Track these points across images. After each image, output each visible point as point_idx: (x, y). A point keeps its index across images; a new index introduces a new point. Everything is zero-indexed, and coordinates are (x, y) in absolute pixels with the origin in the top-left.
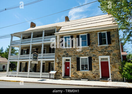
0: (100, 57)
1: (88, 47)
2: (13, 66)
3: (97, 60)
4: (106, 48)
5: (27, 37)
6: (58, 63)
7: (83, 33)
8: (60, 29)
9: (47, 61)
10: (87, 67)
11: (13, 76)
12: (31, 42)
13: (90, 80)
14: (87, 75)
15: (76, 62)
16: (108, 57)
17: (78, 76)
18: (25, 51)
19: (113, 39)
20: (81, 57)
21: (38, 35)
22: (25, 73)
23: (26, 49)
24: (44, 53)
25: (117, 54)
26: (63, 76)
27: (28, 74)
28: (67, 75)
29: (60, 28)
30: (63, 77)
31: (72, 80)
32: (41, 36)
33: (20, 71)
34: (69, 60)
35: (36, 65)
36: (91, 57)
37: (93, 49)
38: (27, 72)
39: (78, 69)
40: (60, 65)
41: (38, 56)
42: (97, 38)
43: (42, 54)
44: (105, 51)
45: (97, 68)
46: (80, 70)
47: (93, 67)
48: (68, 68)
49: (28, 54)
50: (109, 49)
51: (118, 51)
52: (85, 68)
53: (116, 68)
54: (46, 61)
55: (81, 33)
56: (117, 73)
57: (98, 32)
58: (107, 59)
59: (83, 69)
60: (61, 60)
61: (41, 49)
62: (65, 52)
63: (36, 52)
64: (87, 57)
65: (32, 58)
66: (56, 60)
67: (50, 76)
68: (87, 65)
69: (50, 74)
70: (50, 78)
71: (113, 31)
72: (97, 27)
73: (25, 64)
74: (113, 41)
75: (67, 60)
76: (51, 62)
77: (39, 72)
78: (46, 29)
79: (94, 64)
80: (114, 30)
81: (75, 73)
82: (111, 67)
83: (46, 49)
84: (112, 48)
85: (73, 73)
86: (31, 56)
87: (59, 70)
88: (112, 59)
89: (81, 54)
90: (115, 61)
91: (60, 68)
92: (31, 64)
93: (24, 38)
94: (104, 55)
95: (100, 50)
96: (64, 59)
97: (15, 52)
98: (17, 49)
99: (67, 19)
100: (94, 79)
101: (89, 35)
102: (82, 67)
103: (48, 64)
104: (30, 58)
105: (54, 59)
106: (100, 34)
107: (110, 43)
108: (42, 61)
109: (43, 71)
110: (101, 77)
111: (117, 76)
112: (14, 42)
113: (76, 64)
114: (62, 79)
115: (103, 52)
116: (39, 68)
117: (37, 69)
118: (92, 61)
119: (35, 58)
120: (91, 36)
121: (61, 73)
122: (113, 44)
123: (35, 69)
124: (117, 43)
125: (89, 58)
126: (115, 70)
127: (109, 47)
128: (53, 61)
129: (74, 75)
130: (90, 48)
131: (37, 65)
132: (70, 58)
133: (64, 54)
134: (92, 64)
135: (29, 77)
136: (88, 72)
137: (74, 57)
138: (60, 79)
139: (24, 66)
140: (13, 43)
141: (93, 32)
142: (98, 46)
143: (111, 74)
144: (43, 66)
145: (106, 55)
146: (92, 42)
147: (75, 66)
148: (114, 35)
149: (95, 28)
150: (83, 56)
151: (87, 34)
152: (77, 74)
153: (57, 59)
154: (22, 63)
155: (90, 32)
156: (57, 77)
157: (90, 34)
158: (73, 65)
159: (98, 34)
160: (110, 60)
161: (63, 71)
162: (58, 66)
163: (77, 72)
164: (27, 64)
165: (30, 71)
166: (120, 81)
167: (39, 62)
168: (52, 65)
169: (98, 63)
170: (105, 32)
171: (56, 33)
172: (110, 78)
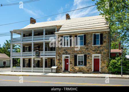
0: (93, 55)
1: (84, 46)
2: (16, 63)
3: (91, 57)
4: (99, 47)
6: (59, 60)
7: (81, 34)
10: (83, 63)
12: (32, 40)
13: (85, 73)
14: (82, 69)
15: (74, 59)
16: (100, 55)
17: (75, 70)
18: (27, 48)
19: (104, 40)
20: (78, 55)
21: (39, 33)
22: (29, 68)
23: (28, 46)
24: (46, 50)
25: (106, 53)
26: (63, 70)
27: (32, 69)
28: (66, 70)
30: (63, 71)
31: (70, 73)
33: (24, 66)
34: (68, 57)
35: (39, 61)
36: (86, 55)
37: (88, 48)
38: (31, 67)
39: (76, 65)
41: (40, 54)
42: (92, 39)
43: (44, 51)
45: (90, 64)
46: (77, 66)
47: (87, 63)
48: (67, 63)
49: (30, 51)
50: (101, 49)
51: (107, 50)
52: (81, 64)
53: (105, 63)
54: (48, 58)
55: (79, 34)
56: (105, 67)
57: (93, 34)
58: (99, 56)
59: (79, 64)
60: (61, 57)
62: (64, 50)
63: (37, 49)
65: (34, 55)
66: (56, 57)
68: (83, 61)
69: (52, 69)
70: (52, 72)
71: (105, 33)
74: (105, 42)
75: (66, 57)
76: (53, 59)
77: (42, 67)
79: (88, 60)
80: (106, 33)
81: (73, 68)
82: (101, 63)
83: (47, 47)
84: (103, 48)
85: (71, 68)
86: (33, 53)
87: (59, 66)
88: (102, 57)
89: (78, 52)
90: (105, 58)
91: (61, 63)
92: (34, 61)
93: (24, 36)
94: (97, 53)
95: (94, 49)
96: (64, 56)
98: (19, 46)
100: (88, 72)
102: (79, 63)
103: (50, 60)
104: (32, 55)
105: (55, 57)
106: (95, 35)
107: (101, 43)
108: (44, 58)
109: (46, 66)
110: (93, 71)
111: (105, 69)
114: (62, 73)
115: (96, 51)
116: (42, 64)
117: (40, 65)
118: (87, 58)
119: (38, 55)
120: (87, 37)
121: (61, 68)
122: (104, 44)
123: (38, 65)
124: (107, 44)
125: (84, 55)
126: (103, 65)
127: (101, 46)
128: (54, 58)
129: (72, 70)
132: (68, 56)
133: (64, 52)
134: (87, 60)
135: (33, 72)
136: (83, 67)
137: (72, 55)
138: (60, 72)
139: (27, 62)
141: (89, 33)
142: (92, 46)
143: (101, 69)
144: (46, 62)
146: (87, 42)
147: (73, 62)
148: (105, 37)
149: (91, 29)
150: (80, 54)
151: (83, 34)
152: (74, 68)
153: (58, 56)
154: (25, 59)
155: (86, 33)
156: (58, 71)
157: (86, 35)
158: (71, 61)
159: (93, 35)
161: (63, 66)
162: (59, 62)
163: (75, 67)
164: (30, 60)
165: (34, 67)
166: (107, 73)
167: (42, 58)
168: (53, 61)
169: (92, 60)
170: (99, 34)
171: (56, 32)
172: (100, 71)
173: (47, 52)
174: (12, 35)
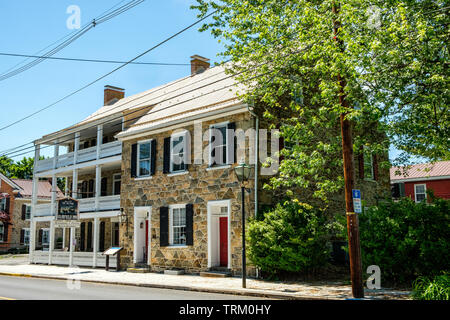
0: (210, 205)
1: (187, 173)
3: (204, 212)
4: (225, 175)
6: (127, 224)
12: (75, 162)
13: (188, 274)
14: (183, 257)
15: (159, 221)
16: (227, 203)
17: (166, 260)
20: (173, 206)
26: (135, 261)
30: (135, 266)
31: (150, 271)
34: (147, 215)
36: (192, 206)
37: (196, 181)
38: (69, 250)
40: (130, 230)
43: (97, 198)
44: (222, 187)
45: (203, 238)
46: (168, 245)
47: (195, 234)
50: (232, 179)
51: (250, 183)
52: (180, 237)
59: (177, 239)
60: (131, 214)
62: (140, 190)
64: (183, 205)
67: (107, 263)
69: (108, 256)
70: (108, 268)
78: (106, 119)
79: (197, 225)
81: (159, 254)
82: (232, 233)
85: (155, 253)
87: (127, 246)
88: (236, 210)
89: (172, 196)
91: (131, 237)
94: (220, 196)
95: (212, 184)
96: (137, 212)
100: (197, 269)
102: (174, 236)
105: (118, 213)
110: (210, 265)
114: (128, 271)
115: (217, 189)
118: (194, 217)
121: (132, 253)
125: (187, 207)
126: (240, 242)
127: (231, 171)
129: (156, 260)
130: (190, 177)
132: (149, 209)
133: (138, 197)
134: (194, 225)
136: (184, 249)
142: (208, 170)
143: (232, 256)
145: (224, 198)
150: (176, 202)
152: (163, 256)
158: (154, 230)
160: (232, 214)
161: (135, 247)
162: (127, 234)
163: (163, 251)
169: (206, 223)
172: (229, 266)
174: (37, 150)
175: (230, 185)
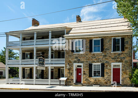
0: (113, 64)
1: (102, 53)
2: (13, 73)
3: (109, 66)
4: (119, 55)
5: (29, 38)
6: (69, 69)
7: (97, 38)
8: (70, 31)
9: (56, 67)
10: (99, 74)
11: (15, 84)
12: (35, 44)
13: (102, 86)
14: (99, 81)
15: (88, 69)
16: (120, 64)
17: (90, 82)
18: (27, 55)
19: (126, 46)
20: (94, 64)
21: (43, 36)
22: (30, 79)
23: (29, 53)
24: (52, 57)
25: (129, 61)
26: (74, 82)
27: (34, 81)
28: (78, 81)
29: (71, 29)
30: (75, 84)
31: (83, 86)
32: (47, 37)
33: (24, 77)
34: (81, 66)
35: (43, 71)
36: (104, 64)
37: (106, 56)
38: (33, 78)
39: (90, 76)
40: (71, 71)
41: (45, 61)
42: (111, 44)
43: (50, 59)
44: (118, 58)
45: (109, 74)
46: (92, 77)
47: (105, 74)
48: (80, 74)
49: (32, 59)
50: (122, 56)
51: (130, 58)
52: (97, 74)
53: (126, 74)
54: (54, 67)
55: (95, 38)
56: (127, 79)
57: (113, 38)
58: (119, 66)
59: (95, 75)
60: (72, 66)
61: (48, 53)
62: (76, 57)
63: (41, 56)
64: (100, 64)
65: (37, 63)
66: (66, 66)
67: (60, 83)
68: (99, 71)
69: (60, 80)
70: (60, 85)
71: (127, 37)
72: (111, 32)
73: (29, 70)
74: (127, 48)
75: (78, 66)
76: (61, 69)
77: (47, 78)
79: (106, 70)
80: (129, 37)
81: (87, 80)
82: (122, 73)
83: (54, 54)
84: (125, 55)
85: (85, 79)
86: (35, 61)
87: (69, 77)
88: (124, 66)
89: (94, 60)
90: (127, 68)
91: (71, 74)
92: (37, 70)
93: (24, 39)
94: (117, 61)
95: (113, 57)
96: (75, 65)
97: (15, 56)
98: (17, 52)
99: (79, 19)
100: (106, 84)
101: (102, 40)
102: (94, 74)
103: (57, 70)
104: (34, 63)
105: (64, 65)
106: (114, 40)
107: (123, 50)
108: (50, 67)
109: (52, 78)
110: (112, 83)
111: (127, 81)
112: (12, 43)
113: (88, 71)
114: (73, 86)
115: (115, 59)
116: (47, 75)
117: (44, 76)
118: (105, 68)
119: (42, 64)
120: (105, 42)
121: (72, 80)
122: (126, 51)
123: (42, 75)
124: (130, 50)
125: (101, 64)
126: (125, 76)
127: (122, 53)
128: (63, 67)
129: (85, 82)
130: (103, 54)
131: (45, 72)
132: (81, 64)
133: (75, 60)
135: (36, 84)
136: (100, 78)
137: (86, 63)
138: (71, 85)
139: (28, 72)
140: (9, 45)
141: (108, 37)
142: (111, 52)
143: (122, 80)
144: (52, 73)
145: (118, 62)
146: (105, 47)
147: (87, 72)
148: (128, 42)
149: (110, 32)
150: (96, 62)
151: (100, 39)
152: (89, 80)
153: (68, 65)
154: (26, 68)
155: (104, 37)
156: (67, 83)
157: (104, 39)
158: (85, 71)
159: (112, 40)
160: (122, 67)
161: (74, 77)
162: (69, 73)
163: (89, 79)
164: (31, 69)
165: (37, 78)
166: (129, 86)
167: (46, 68)
168: (62, 71)
169: (111, 70)
170: (120, 38)
171: (65, 35)
172: (121, 83)
173: (54, 59)
175: (122, 58)
